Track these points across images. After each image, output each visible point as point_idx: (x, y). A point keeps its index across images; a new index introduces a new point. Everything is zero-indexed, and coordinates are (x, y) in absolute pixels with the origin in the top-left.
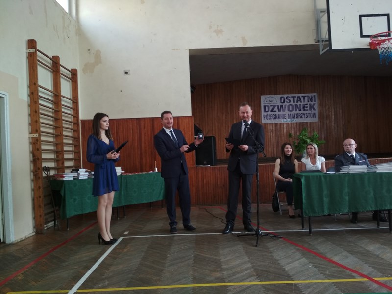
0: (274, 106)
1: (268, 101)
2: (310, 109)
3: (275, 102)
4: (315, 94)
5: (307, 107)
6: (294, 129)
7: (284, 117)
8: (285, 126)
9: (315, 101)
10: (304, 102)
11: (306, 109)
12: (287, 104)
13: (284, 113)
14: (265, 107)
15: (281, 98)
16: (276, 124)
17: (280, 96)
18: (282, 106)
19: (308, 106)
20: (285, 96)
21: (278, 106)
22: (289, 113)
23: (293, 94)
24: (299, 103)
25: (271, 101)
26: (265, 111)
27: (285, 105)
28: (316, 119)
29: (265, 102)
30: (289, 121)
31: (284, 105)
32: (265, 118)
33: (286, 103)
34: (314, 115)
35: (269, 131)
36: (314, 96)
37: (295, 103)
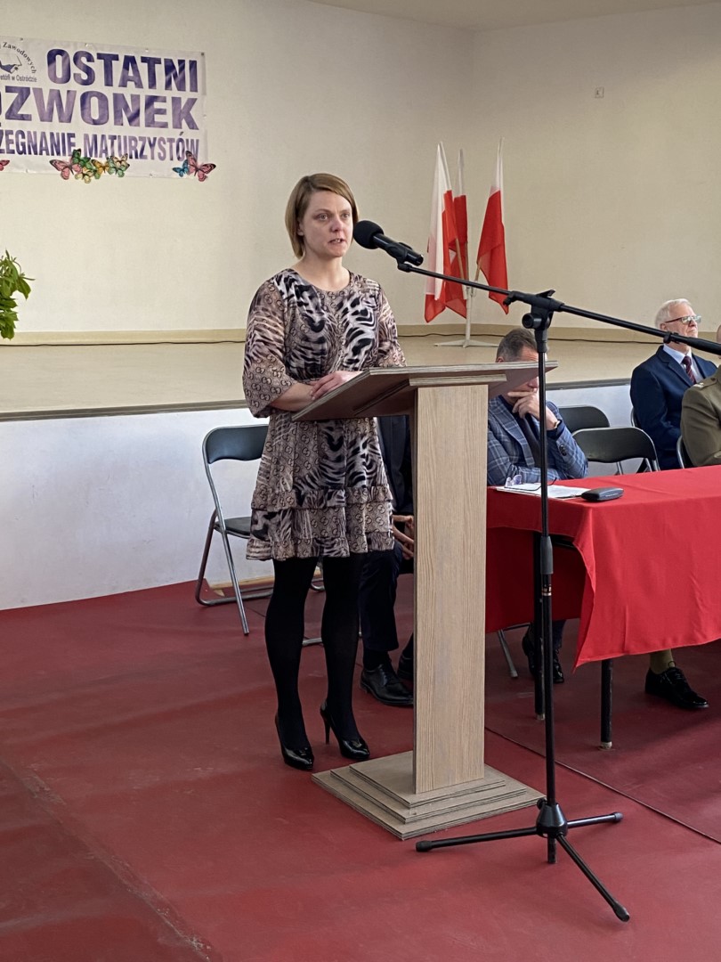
0: (24, 93)
5: (161, 112)
7: (64, 146)
10: (152, 84)
12: (81, 90)
13: (65, 128)
18: (56, 95)
19: (168, 106)
21: (39, 92)
22: (91, 130)
24: (131, 88)
27: (72, 94)
31: (63, 88)
33: (73, 85)
37: (116, 89)
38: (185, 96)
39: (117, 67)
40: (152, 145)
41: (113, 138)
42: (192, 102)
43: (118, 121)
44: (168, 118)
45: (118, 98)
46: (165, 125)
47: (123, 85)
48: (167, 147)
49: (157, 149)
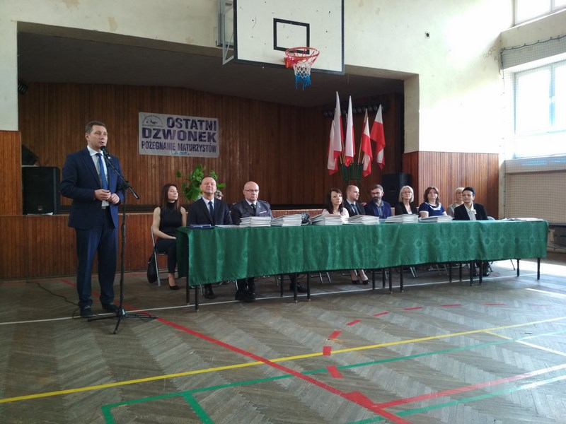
0: (159, 131)
1: (149, 122)
2: (209, 141)
3: (159, 124)
4: (216, 120)
5: (205, 137)
6: (186, 165)
7: (171, 147)
8: (173, 160)
9: (215, 130)
10: (201, 129)
11: (203, 139)
12: (178, 130)
13: (172, 141)
14: (144, 130)
15: (169, 119)
16: (160, 157)
17: (167, 116)
18: (169, 131)
19: (206, 135)
20: (175, 117)
21: (164, 131)
22: (180, 142)
23: (186, 115)
24: (194, 130)
25: (154, 123)
26: (144, 136)
27: (175, 131)
28: (216, 155)
29: (145, 123)
30: (179, 153)
31: (172, 129)
32: (144, 147)
33: (175, 128)
34: (214, 149)
35: (149, 166)
36: (215, 122)
37: (189, 129)
38: (212, 132)
39: (190, 123)
40: (201, 147)
41: (187, 145)
42: (214, 134)
43: (189, 140)
44: (206, 139)
45: (190, 133)
46: (205, 141)
47: (192, 128)
48: (205, 147)
49: (202, 148)
